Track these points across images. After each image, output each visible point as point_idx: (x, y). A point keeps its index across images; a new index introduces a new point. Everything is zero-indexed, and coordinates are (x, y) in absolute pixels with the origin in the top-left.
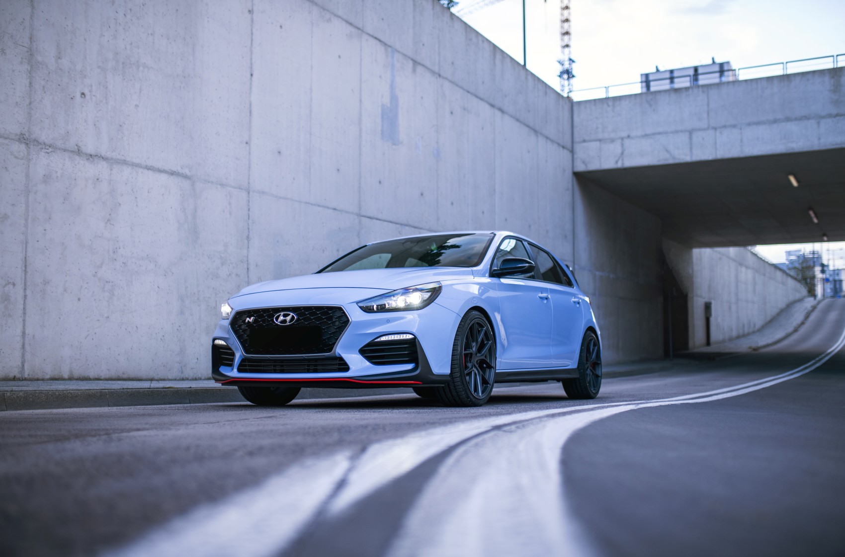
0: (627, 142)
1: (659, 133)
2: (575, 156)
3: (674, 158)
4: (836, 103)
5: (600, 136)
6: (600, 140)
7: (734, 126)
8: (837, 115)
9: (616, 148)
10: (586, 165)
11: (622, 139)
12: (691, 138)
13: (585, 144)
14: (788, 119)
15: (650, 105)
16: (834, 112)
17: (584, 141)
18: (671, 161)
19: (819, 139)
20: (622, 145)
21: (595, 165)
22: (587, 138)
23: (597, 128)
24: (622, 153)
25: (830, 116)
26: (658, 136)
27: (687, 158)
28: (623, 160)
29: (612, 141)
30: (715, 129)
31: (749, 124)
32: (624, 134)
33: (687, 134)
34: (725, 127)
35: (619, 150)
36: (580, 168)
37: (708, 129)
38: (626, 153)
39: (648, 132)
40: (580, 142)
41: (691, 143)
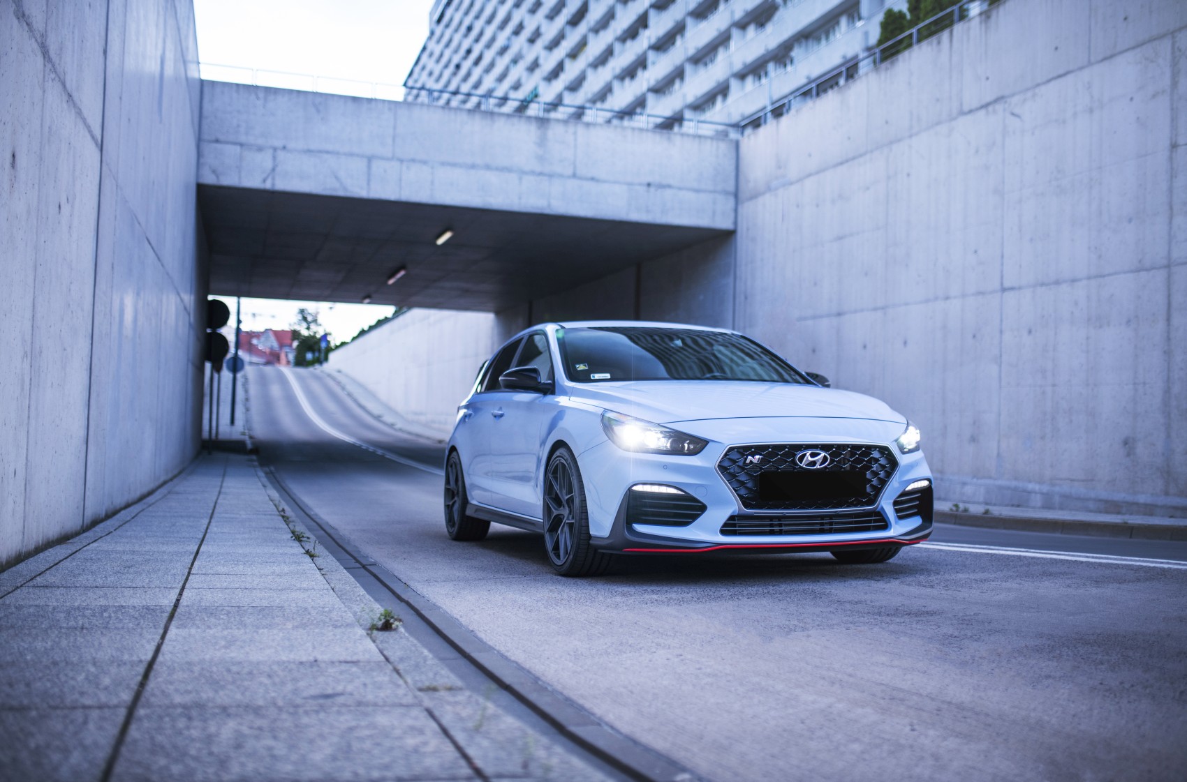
0: (281, 155)
1: (328, 152)
2: (202, 160)
3: (345, 189)
4: (541, 159)
5: (243, 139)
6: (241, 145)
7: (425, 162)
8: (541, 174)
9: (265, 160)
10: (217, 177)
11: (275, 149)
12: (369, 167)
13: (218, 146)
14: (488, 167)
15: (318, 111)
16: (538, 169)
17: (217, 141)
18: (341, 193)
19: (520, 198)
20: (274, 158)
21: (230, 179)
22: (222, 138)
23: (238, 126)
24: (273, 170)
25: (533, 173)
26: (325, 156)
27: (362, 192)
28: (273, 179)
29: (260, 149)
30: (401, 161)
31: (443, 164)
32: (279, 143)
33: (365, 161)
34: (413, 160)
35: (269, 164)
36: (209, 179)
37: (392, 159)
38: (278, 169)
39: (313, 147)
40: (210, 142)
41: (369, 174)
